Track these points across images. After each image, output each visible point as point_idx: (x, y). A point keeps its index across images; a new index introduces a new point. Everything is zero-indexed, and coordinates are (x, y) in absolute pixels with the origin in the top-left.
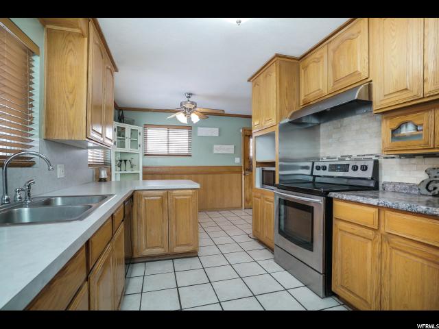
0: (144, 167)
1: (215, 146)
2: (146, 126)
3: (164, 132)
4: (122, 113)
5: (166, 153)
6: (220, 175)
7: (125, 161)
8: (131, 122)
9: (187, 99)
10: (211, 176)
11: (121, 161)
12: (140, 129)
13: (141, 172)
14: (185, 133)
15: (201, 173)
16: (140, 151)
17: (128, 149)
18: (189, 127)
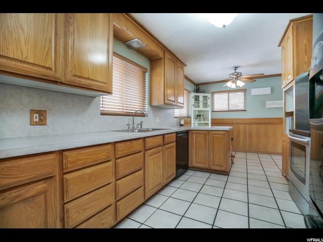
0: (212, 119)
1: (267, 102)
2: (213, 93)
3: (225, 95)
4: (199, 87)
5: (227, 109)
6: (272, 126)
7: (200, 115)
8: (204, 92)
9: (234, 71)
10: (264, 126)
11: (198, 116)
12: (209, 95)
13: (210, 122)
14: (241, 94)
15: (254, 124)
16: (209, 109)
17: (201, 108)
18: (244, 90)
